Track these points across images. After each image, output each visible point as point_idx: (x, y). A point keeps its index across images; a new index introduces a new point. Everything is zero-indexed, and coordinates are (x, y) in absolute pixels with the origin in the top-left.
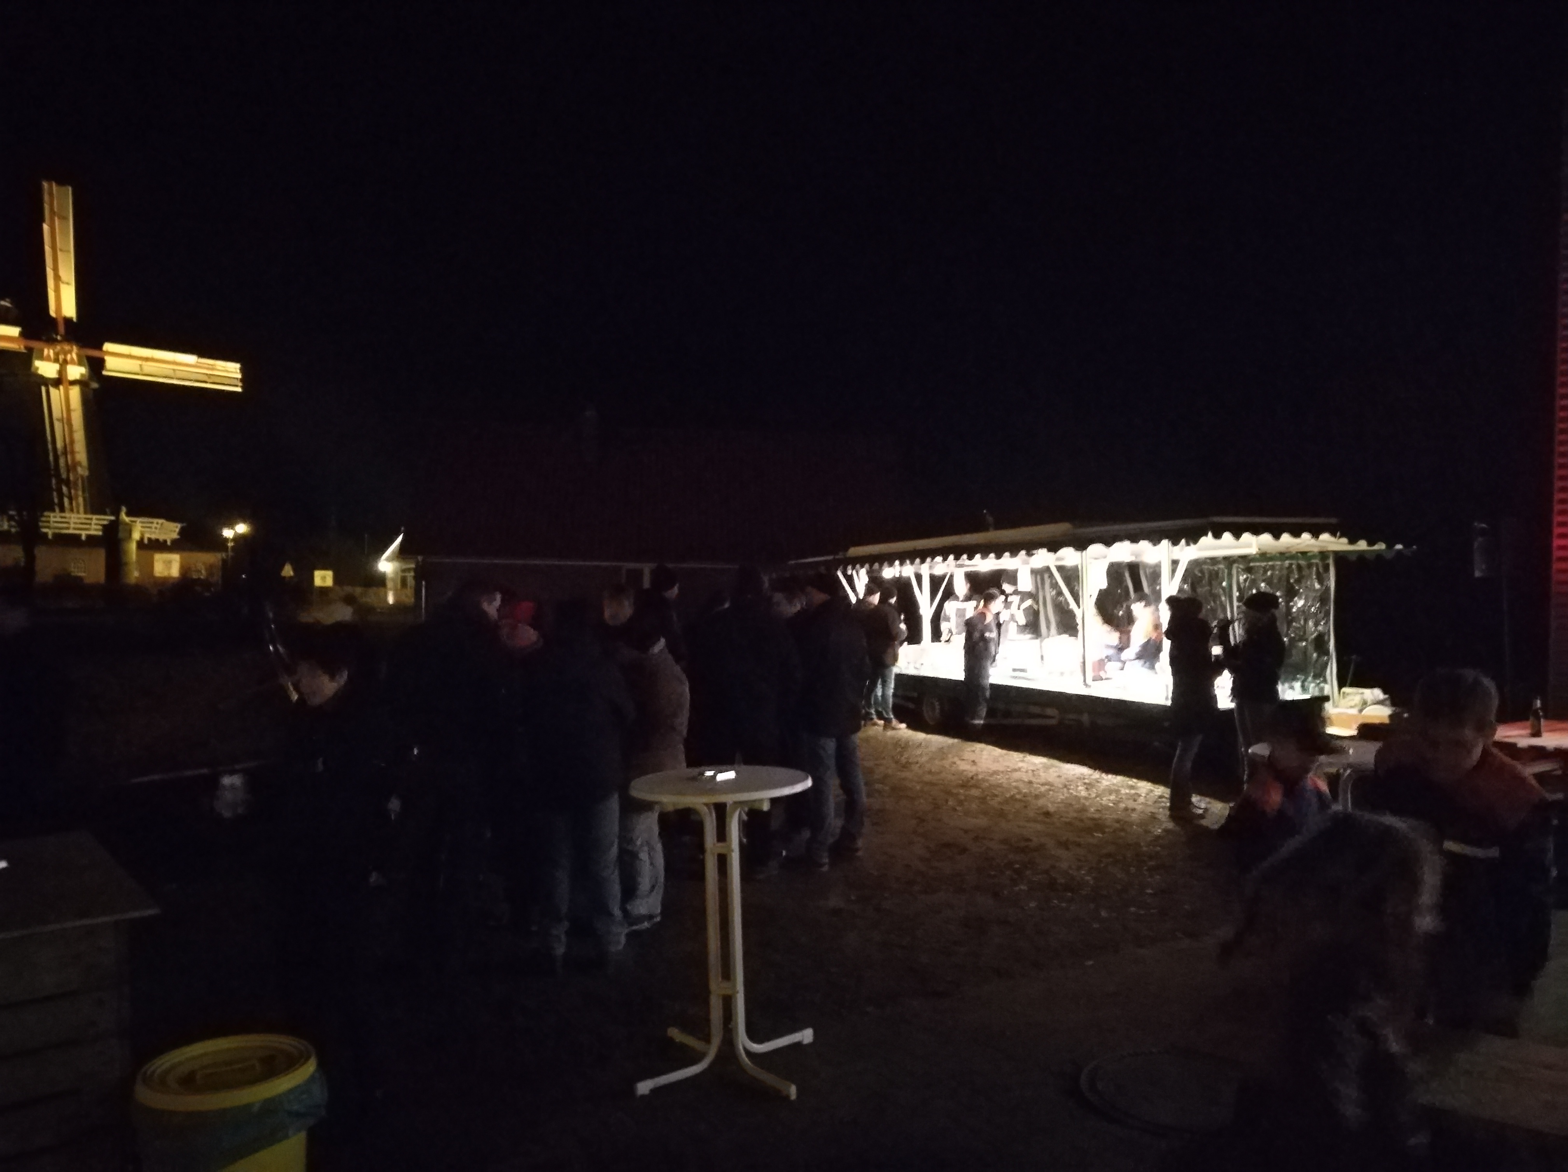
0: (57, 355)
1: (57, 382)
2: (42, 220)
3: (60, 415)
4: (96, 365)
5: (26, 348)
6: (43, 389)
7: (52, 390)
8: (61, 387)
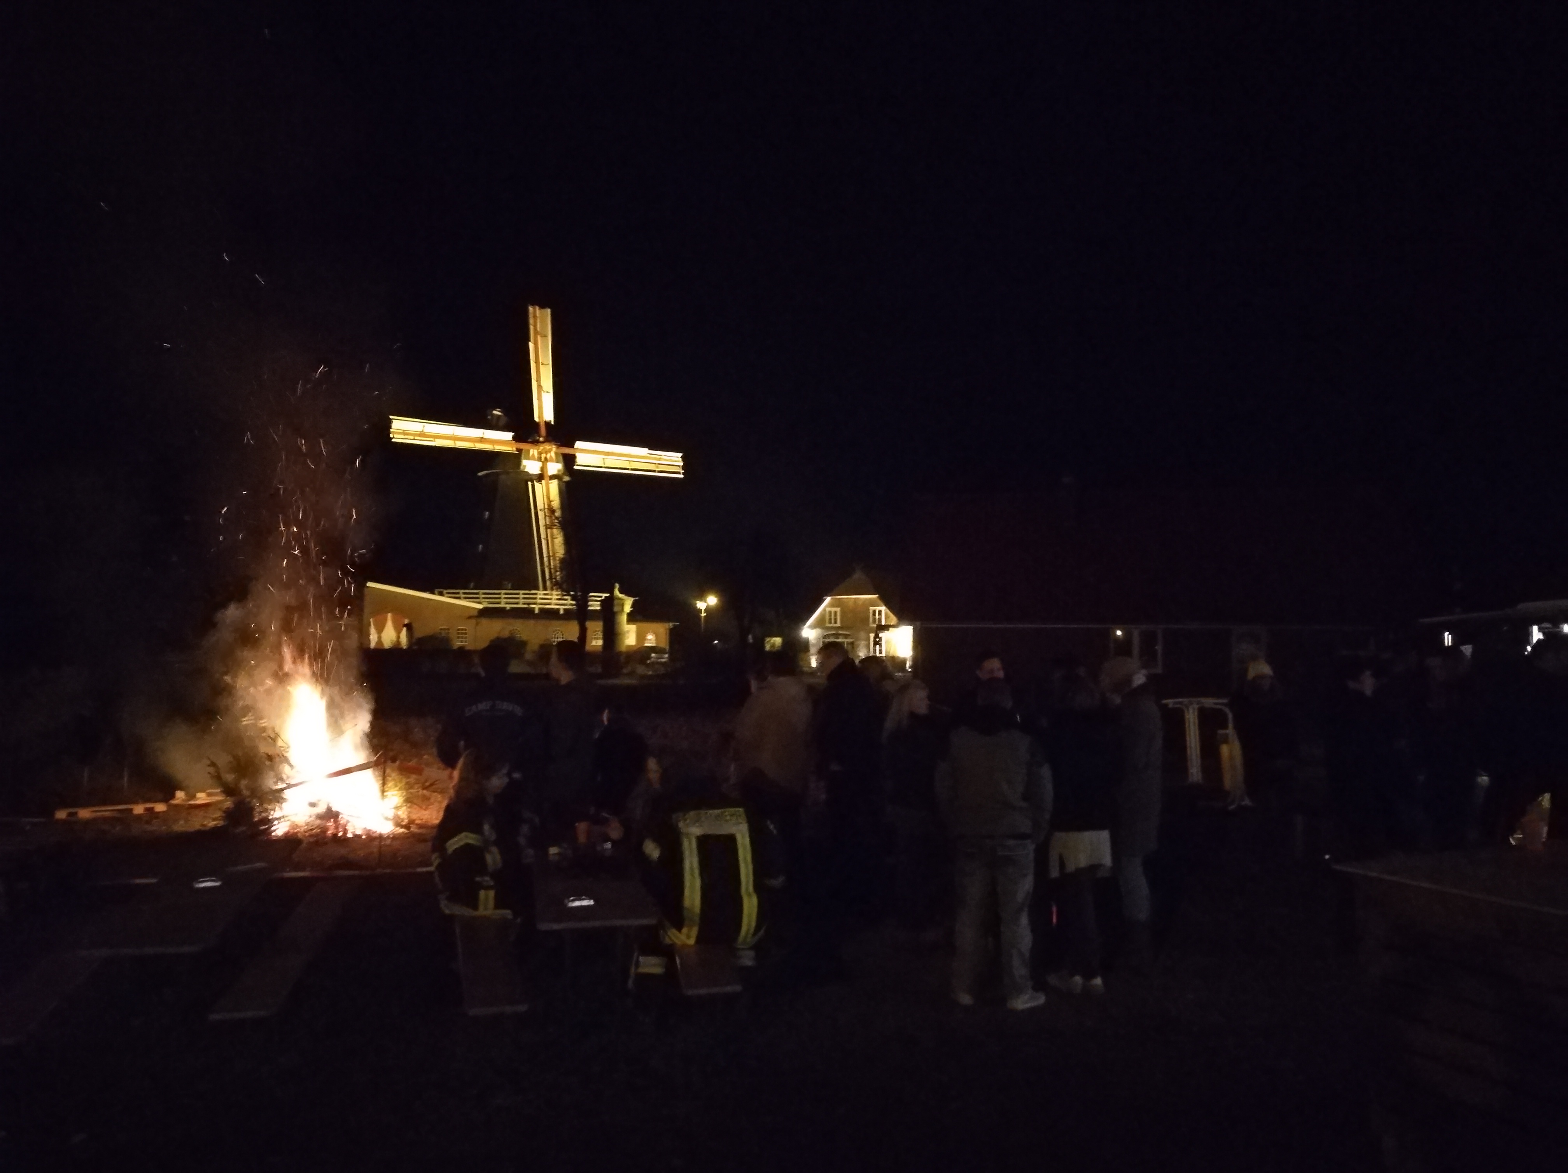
0: (540, 453)
1: (540, 477)
2: (528, 340)
3: (543, 507)
4: (569, 460)
5: (518, 450)
6: (530, 483)
7: (537, 484)
8: (543, 482)
